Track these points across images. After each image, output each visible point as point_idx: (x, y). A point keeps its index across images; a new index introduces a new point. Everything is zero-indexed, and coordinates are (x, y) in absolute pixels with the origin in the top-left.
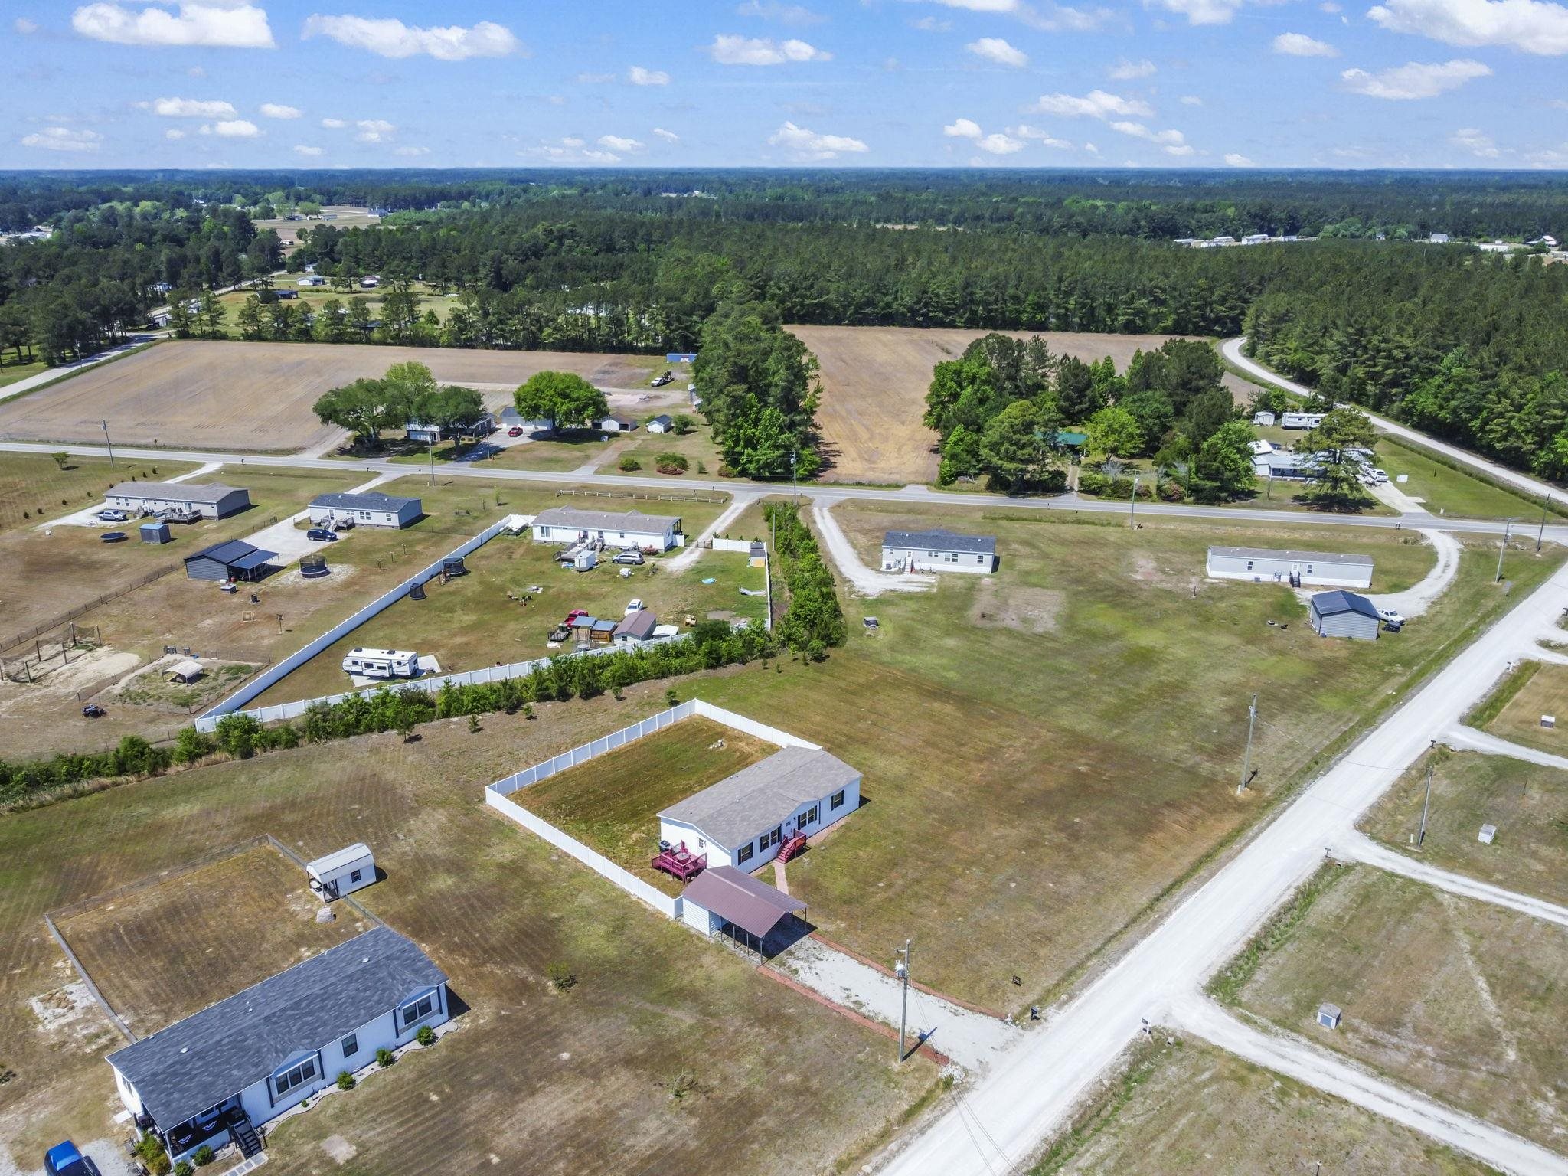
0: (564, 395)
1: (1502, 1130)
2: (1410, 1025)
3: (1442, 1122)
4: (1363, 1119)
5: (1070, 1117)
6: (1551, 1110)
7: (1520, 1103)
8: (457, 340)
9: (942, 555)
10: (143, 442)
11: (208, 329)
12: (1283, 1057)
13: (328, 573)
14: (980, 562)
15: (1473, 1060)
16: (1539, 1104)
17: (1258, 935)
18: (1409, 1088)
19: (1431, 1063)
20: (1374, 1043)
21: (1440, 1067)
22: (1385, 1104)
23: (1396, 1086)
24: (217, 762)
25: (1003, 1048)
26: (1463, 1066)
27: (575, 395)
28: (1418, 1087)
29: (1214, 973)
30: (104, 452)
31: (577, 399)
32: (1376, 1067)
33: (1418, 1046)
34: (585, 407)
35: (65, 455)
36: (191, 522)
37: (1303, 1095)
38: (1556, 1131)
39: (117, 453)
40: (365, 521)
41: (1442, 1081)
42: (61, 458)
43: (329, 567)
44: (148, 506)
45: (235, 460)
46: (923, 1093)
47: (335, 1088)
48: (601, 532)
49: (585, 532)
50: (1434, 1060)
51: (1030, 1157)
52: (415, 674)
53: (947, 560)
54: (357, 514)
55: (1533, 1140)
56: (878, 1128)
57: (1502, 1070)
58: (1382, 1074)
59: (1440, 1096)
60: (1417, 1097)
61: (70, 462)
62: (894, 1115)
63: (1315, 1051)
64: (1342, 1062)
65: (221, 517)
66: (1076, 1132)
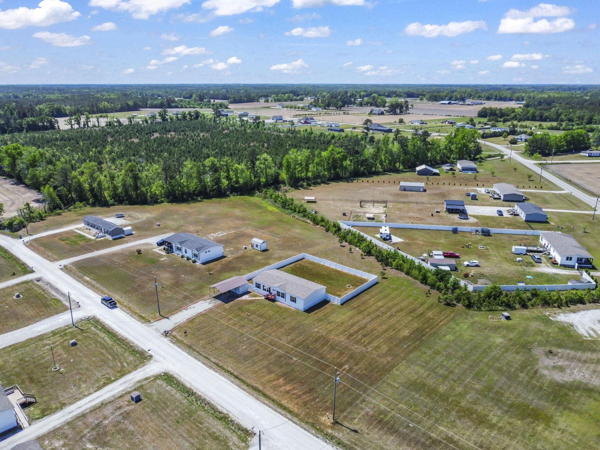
1: (59, 426)
2: (122, 421)
3: (72, 412)
4: (86, 393)
6: (57, 445)
7: (66, 437)
12: (124, 383)
15: (94, 433)
16: (61, 443)
17: (195, 393)
18: (92, 409)
19: (100, 420)
20: (120, 408)
21: (97, 422)
22: (89, 400)
23: (95, 406)
25: (157, 330)
26: (93, 429)
28: (91, 412)
29: (175, 376)
32: (107, 404)
33: (110, 419)
37: (104, 383)
38: (47, 442)
41: (90, 420)
47: (180, 256)
50: (101, 422)
55: (48, 433)
57: (84, 439)
58: (102, 404)
59: (83, 416)
60: (87, 409)
63: (123, 391)
64: (113, 396)
66: (119, 339)
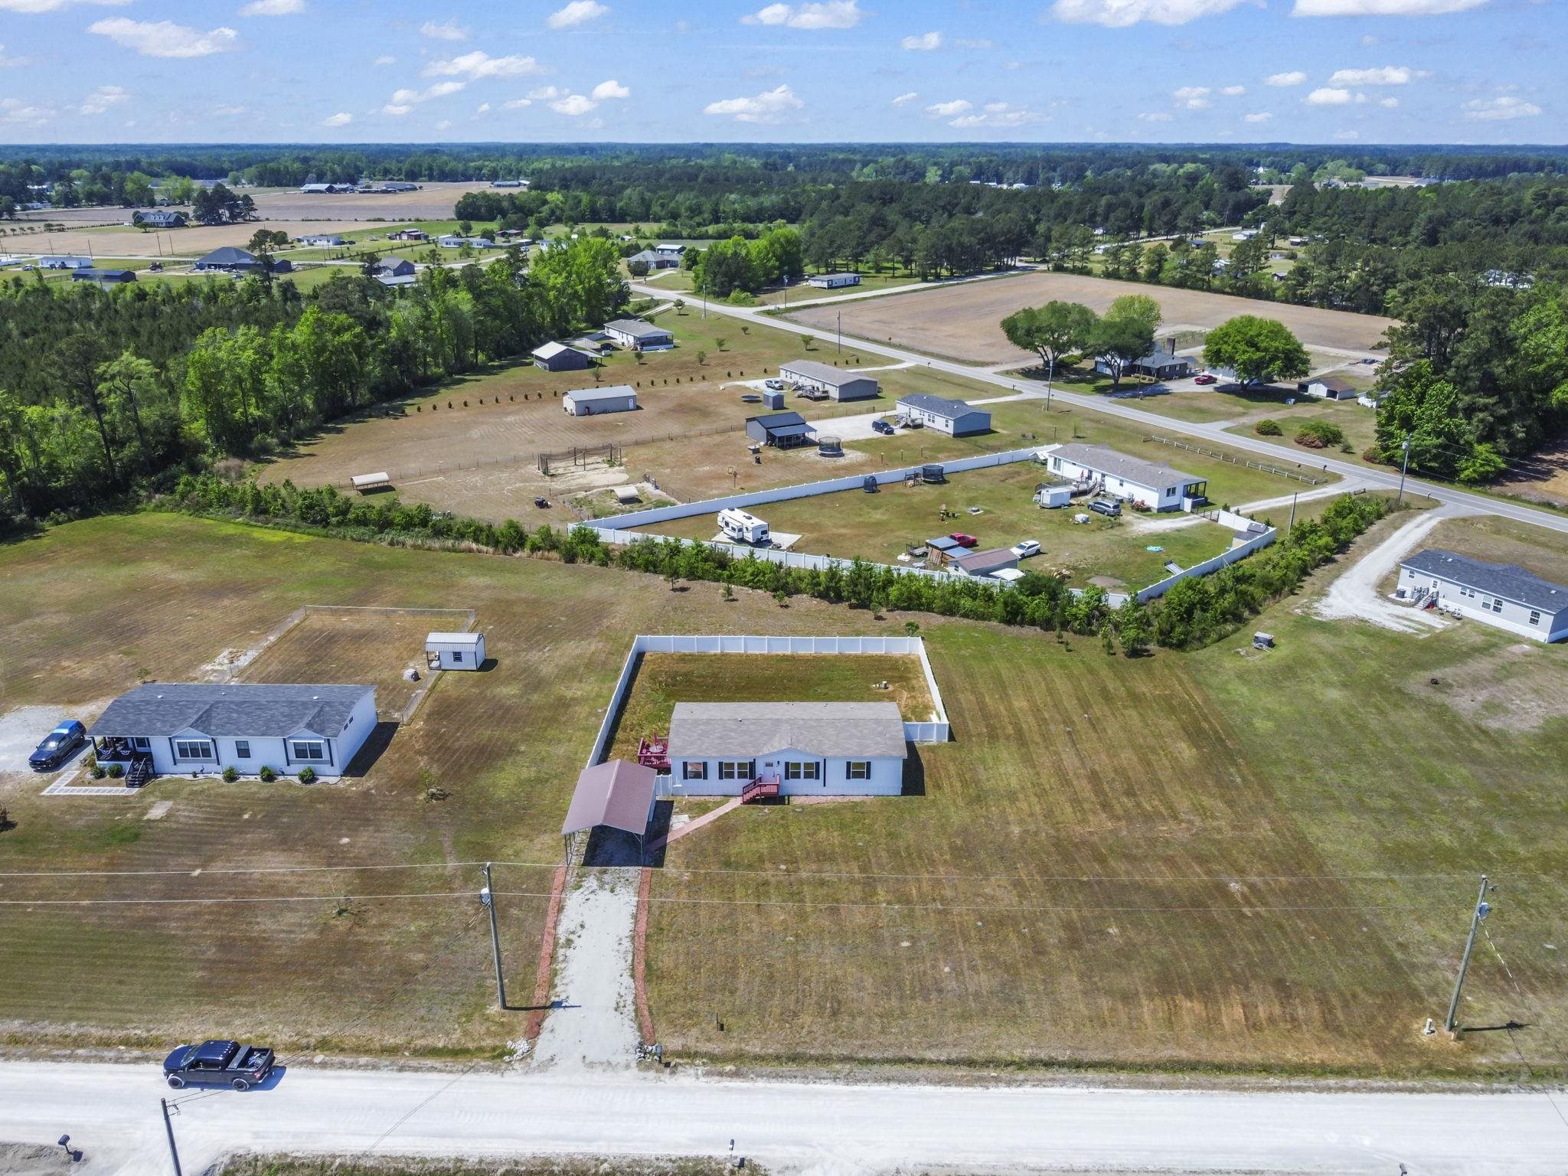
0: (1252, 344)
5: (516, 1163)
8: (1295, 295)
9: (1480, 598)
10: (877, 337)
11: (1078, 264)
13: (842, 455)
14: (1534, 621)
24: (548, 559)
25: (591, 1065)
27: (1263, 345)
30: (833, 338)
31: (1266, 350)
34: (1273, 359)
35: (811, 338)
36: (817, 399)
39: (846, 341)
40: (930, 424)
42: (807, 340)
43: (844, 451)
44: (802, 381)
45: (923, 361)
46: (471, 1045)
47: (220, 777)
48: (1104, 475)
49: (1091, 472)
51: (423, 1161)
52: (761, 543)
53: (1486, 605)
54: (926, 417)
56: (390, 1040)
61: (813, 344)
62: (420, 1043)
65: (840, 400)
